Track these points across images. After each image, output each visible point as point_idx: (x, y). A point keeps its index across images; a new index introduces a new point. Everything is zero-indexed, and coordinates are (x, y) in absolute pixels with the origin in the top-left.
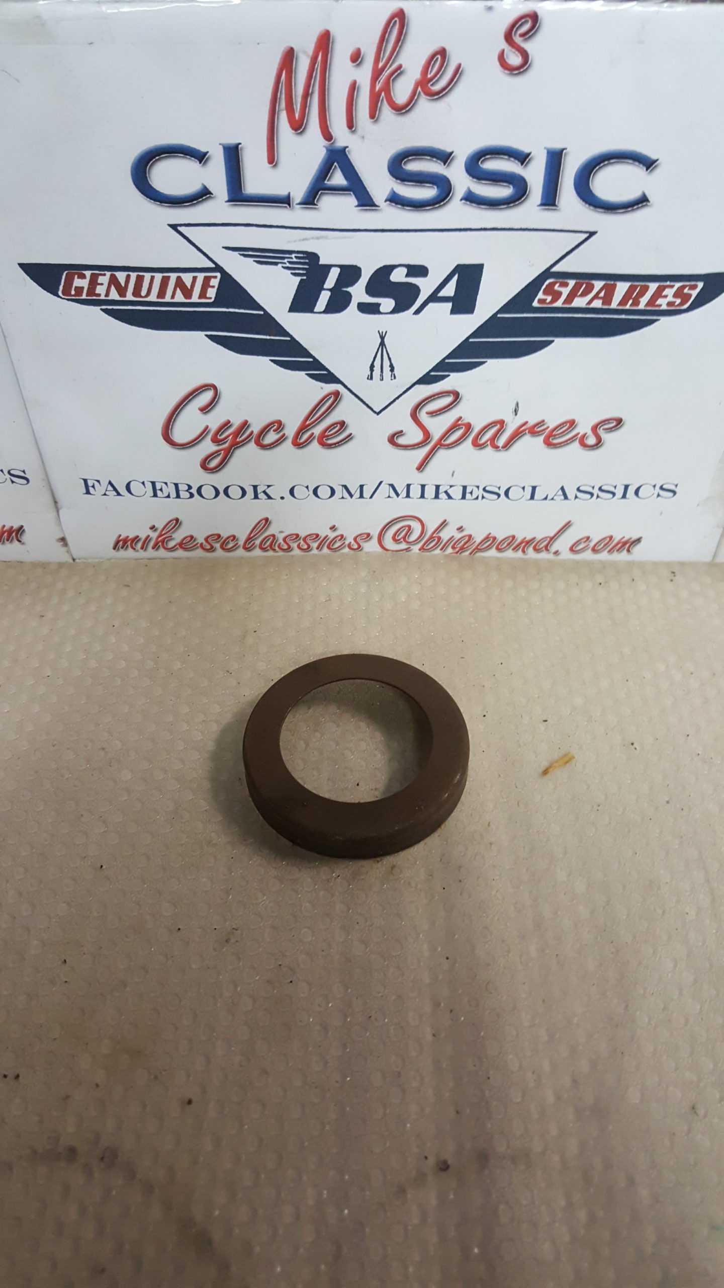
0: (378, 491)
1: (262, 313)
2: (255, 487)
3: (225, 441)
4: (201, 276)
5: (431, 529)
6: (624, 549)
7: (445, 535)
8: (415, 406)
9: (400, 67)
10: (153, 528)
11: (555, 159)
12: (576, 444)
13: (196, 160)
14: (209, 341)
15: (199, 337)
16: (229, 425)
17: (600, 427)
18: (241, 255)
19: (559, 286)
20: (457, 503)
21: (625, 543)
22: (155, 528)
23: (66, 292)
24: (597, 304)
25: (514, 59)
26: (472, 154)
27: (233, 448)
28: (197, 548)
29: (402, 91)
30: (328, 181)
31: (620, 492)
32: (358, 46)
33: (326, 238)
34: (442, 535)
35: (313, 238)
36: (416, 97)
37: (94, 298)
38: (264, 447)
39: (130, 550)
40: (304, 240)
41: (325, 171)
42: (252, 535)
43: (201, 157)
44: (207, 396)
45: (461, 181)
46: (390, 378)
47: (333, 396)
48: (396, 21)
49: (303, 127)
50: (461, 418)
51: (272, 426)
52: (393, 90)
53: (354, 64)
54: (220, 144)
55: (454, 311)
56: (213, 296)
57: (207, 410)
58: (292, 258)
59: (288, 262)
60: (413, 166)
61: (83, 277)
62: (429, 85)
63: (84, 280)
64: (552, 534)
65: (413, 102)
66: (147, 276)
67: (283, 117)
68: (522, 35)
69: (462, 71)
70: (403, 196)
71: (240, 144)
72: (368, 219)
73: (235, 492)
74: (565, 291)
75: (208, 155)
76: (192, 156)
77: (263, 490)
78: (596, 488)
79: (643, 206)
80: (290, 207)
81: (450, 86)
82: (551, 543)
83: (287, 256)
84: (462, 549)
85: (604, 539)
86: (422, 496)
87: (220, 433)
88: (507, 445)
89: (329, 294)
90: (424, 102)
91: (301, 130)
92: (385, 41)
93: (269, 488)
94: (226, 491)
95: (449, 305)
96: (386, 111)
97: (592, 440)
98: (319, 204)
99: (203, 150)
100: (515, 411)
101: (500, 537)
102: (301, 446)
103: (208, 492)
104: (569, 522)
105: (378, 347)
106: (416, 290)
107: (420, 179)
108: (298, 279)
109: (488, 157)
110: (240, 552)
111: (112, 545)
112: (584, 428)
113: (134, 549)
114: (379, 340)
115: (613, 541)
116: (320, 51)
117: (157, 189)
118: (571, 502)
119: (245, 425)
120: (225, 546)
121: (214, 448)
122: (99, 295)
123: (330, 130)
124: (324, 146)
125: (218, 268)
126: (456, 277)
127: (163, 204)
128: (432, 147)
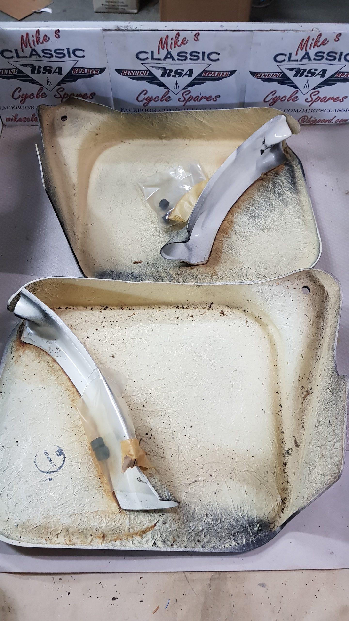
1: (156, 77)
2: (153, 109)
4: (146, 71)
8: (183, 93)
9: (179, 40)
11: (204, 53)
15: (145, 82)
16: (149, 97)
17: (216, 97)
18: (153, 68)
23: (122, 74)
24: (213, 76)
25: (196, 39)
26: (190, 52)
27: (149, 101)
29: (179, 43)
32: (172, 38)
33: (167, 65)
35: (165, 65)
38: (155, 101)
40: (163, 65)
41: (167, 55)
43: (147, 53)
44: (145, 92)
45: (189, 56)
46: (178, 88)
47: (168, 91)
48: (178, 34)
50: (191, 96)
51: (157, 97)
53: (172, 40)
54: (150, 51)
55: (189, 77)
56: (148, 74)
57: (145, 94)
60: (181, 54)
62: (183, 43)
63: (126, 72)
66: (137, 71)
67: (160, 48)
68: (197, 36)
69: (188, 41)
70: (180, 59)
71: (153, 51)
72: (174, 62)
73: (149, 110)
74: (207, 74)
77: (155, 110)
79: (218, 60)
80: (161, 60)
81: (187, 43)
83: (161, 68)
87: (147, 99)
88: (200, 101)
89: (167, 74)
90: (182, 45)
91: (163, 49)
92: (176, 38)
94: (148, 110)
95: (188, 76)
96: (177, 46)
97: (215, 100)
98: (166, 60)
100: (201, 94)
102: (162, 101)
106: (182, 73)
107: (182, 56)
108: (162, 72)
109: (193, 53)
114: (176, 82)
116: (166, 38)
119: (152, 97)
121: (146, 101)
122: (128, 75)
123: (168, 49)
124: (167, 51)
125: (149, 70)
126: (189, 71)
127: (140, 60)
128: (184, 52)
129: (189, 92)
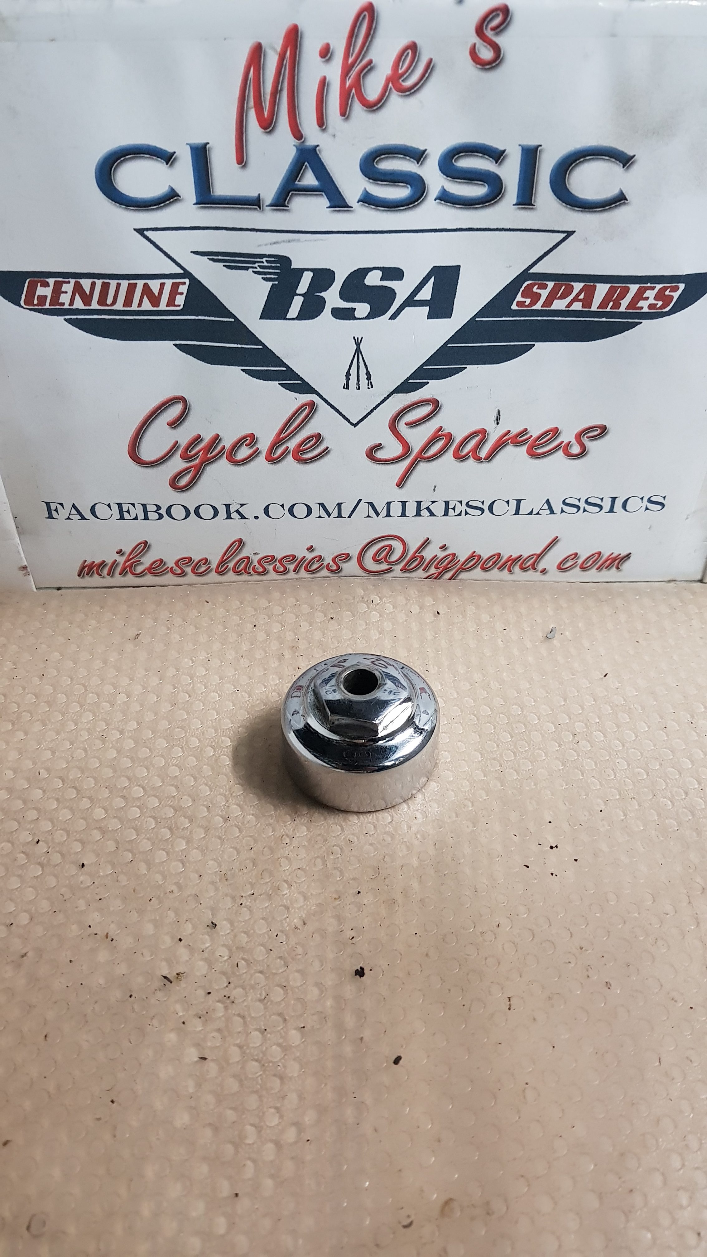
0: (357, 509)
1: (233, 320)
2: (228, 506)
3: (196, 457)
4: (169, 283)
5: (413, 547)
6: (613, 566)
7: (428, 554)
8: (394, 416)
9: (371, 62)
10: (120, 552)
11: (531, 156)
12: (560, 453)
13: (163, 161)
14: (178, 350)
16: (199, 440)
17: (584, 435)
18: (210, 259)
19: (537, 289)
20: (440, 520)
21: (614, 559)
22: (122, 553)
23: (29, 301)
24: (577, 306)
25: (486, 54)
26: (446, 151)
27: (204, 465)
28: (168, 572)
29: (373, 86)
30: (299, 181)
31: (607, 505)
32: (326, 41)
33: (298, 240)
34: (423, 554)
35: (284, 241)
36: (387, 94)
37: (58, 307)
38: (236, 463)
39: (96, 576)
40: (275, 243)
41: (295, 172)
42: (225, 558)
43: (168, 158)
44: (177, 409)
45: (435, 180)
46: (367, 387)
47: (308, 407)
48: (365, 16)
49: (272, 126)
50: (441, 428)
51: (245, 439)
52: (363, 86)
53: (324, 59)
54: (187, 144)
55: (430, 316)
56: (182, 304)
57: (176, 425)
58: (263, 262)
59: (259, 266)
60: (387, 165)
61: (47, 285)
62: (401, 81)
63: (47, 288)
64: (538, 552)
65: (385, 99)
66: (113, 283)
67: (252, 115)
68: (493, 29)
69: (433, 67)
70: (376, 196)
71: (208, 143)
72: (341, 221)
73: (206, 512)
74: (544, 293)
75: (175, 155)
76: (158, 157)
77: (236, 509)
78: (583, 501)
79: (620, 205)
80: (260, 209)
81: (422, 82)
82: (538, 560)
83: (258, 260)
84: (446, 569)
85: (594, 555)
86: (403, 514)
87: (190, 449)
88: (490, 457)
89: (302, 299)
90: (395, 99)
91: (271, 128)
92: (355, 35)
93: (242, 507)
94: (197, 511)
95: (427, 309)
96: (357, 108)
97: (576, 449)
98: (289, 206)
99: (171, 150)
100: (498, 420)
101: (485, 556)
102: (276, 461)
103: (179, 512)
104: (557, 537)
105: (354, 354)
106: (391, 294)
107: (393, 178)
108: (270, 284)
109: (461, 154)
110: (213, 576)
111: (76, 573)
112: (567, 436)
113: (101, 575)
114: (355, 347)
115: (602, 557)
116: (288, 47)
117: (122, 192)
118: (559, 516)
119: (217, 439)
120: (197, 570)
121: (184, 465)
122: (63, 304)
123: (300, 129)
124: (294, 145)
125: (186, 274)
126: (432, 280)
127: (129, 207)
128: (405, 145)
129: (426, 410)
